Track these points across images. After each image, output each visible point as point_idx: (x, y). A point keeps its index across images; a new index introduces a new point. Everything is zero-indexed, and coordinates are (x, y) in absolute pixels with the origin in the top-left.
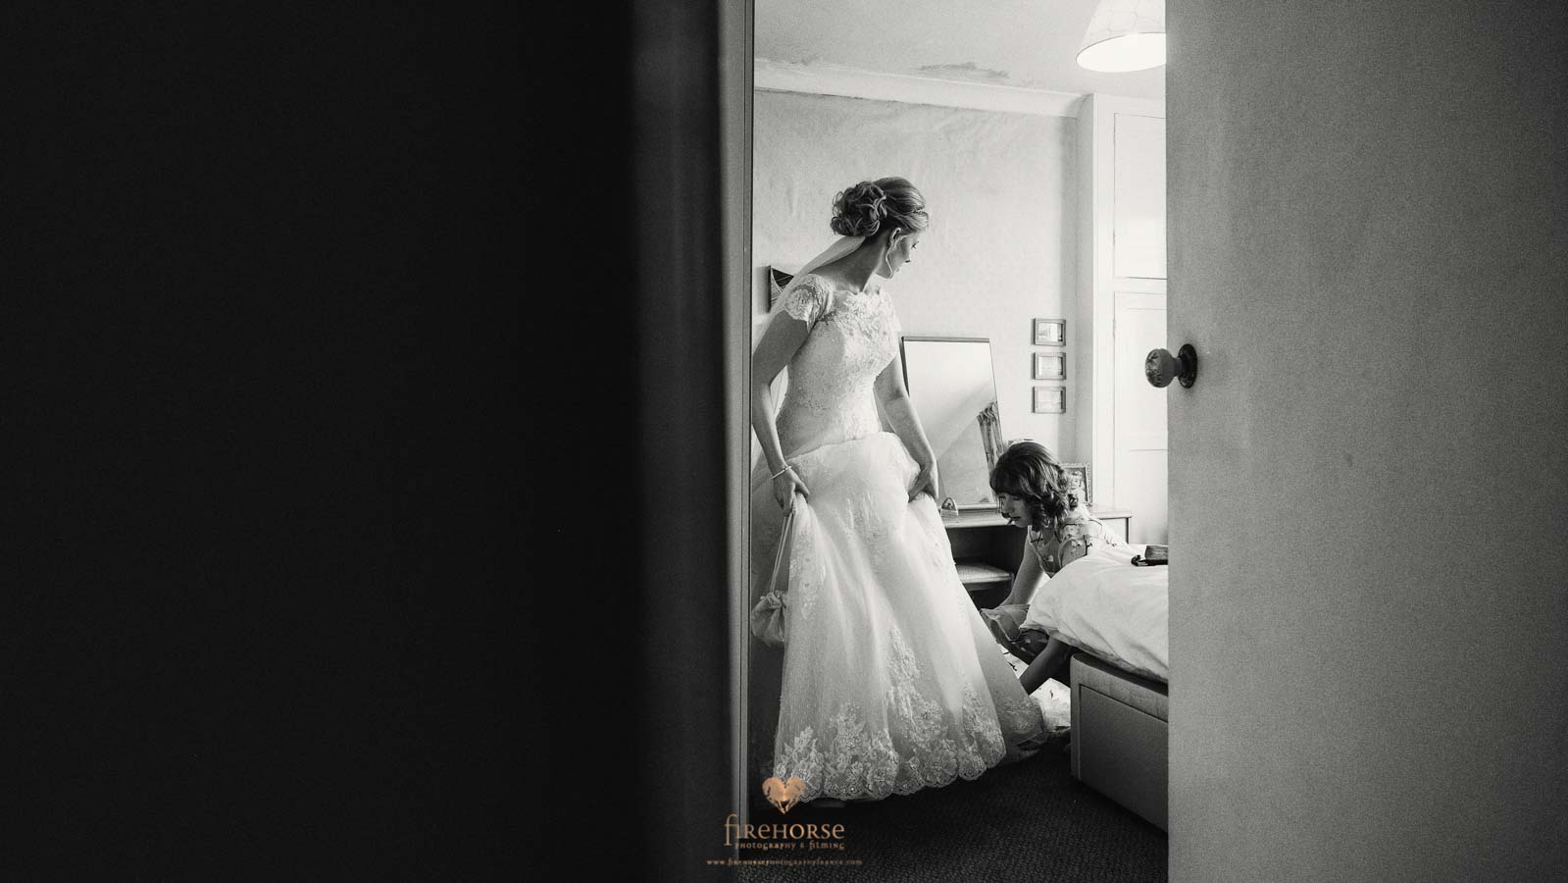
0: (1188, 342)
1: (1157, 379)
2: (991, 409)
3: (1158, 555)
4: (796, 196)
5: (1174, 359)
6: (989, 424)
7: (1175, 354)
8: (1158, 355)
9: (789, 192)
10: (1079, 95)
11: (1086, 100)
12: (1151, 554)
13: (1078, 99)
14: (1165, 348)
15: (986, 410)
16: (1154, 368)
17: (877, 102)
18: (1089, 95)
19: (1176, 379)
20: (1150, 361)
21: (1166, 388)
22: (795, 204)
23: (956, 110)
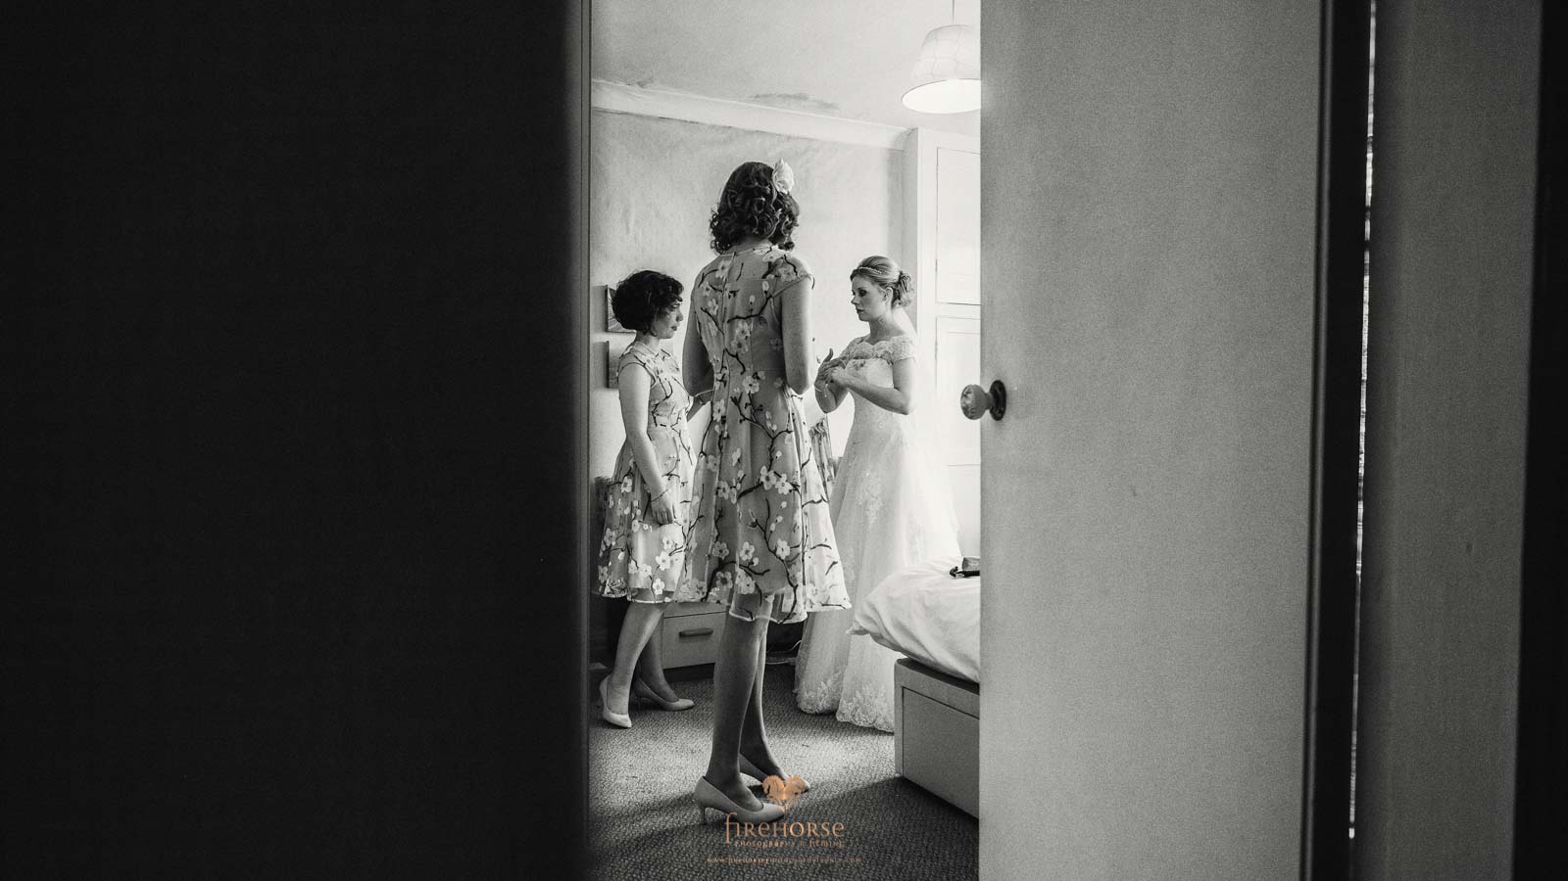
0: (998, 379)
1: (970, 412)
2: (822, 424)
3: (972, 567)
4: (633, 218)
5: (986, 394)
6: (820, 439)
7: (987, 390)
8: (972, 390)
9: (626, 212)
10: (904, 129)
11: (911, 134)
12: (967, 566)
13: (905, 132)
14: (978, 384)
15: (818, 425)
16: (968, 402)
17: (713, 127)
18: (913, 130)
19: (987, 412)
20: (964, 396)
21: (979, 420)
22: (631, 226)
23: (789, 138)
